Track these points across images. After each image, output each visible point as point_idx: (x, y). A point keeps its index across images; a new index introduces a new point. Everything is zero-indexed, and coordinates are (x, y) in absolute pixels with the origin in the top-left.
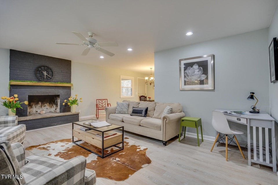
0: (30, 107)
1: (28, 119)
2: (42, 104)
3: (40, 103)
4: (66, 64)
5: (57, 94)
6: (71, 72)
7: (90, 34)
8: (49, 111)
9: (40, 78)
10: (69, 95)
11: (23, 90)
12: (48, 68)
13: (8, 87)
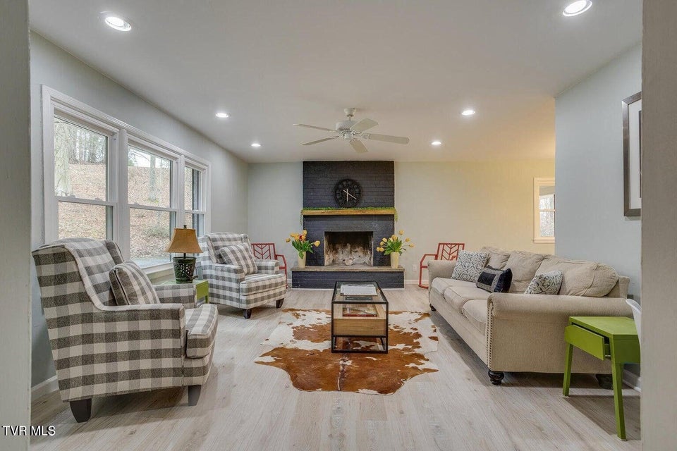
0: (334, 251)
1: (318, 271)
2: (351, 247)
3: (349, 245)
4: (384, 170)
5: (368, 230)
6: (394, 184)
7: (347, 113)
8: (362, 262)
9: (341, 202)
10: (390, 232)
11: (317, 223)
12: (354, 182)
13: (299, 219)
